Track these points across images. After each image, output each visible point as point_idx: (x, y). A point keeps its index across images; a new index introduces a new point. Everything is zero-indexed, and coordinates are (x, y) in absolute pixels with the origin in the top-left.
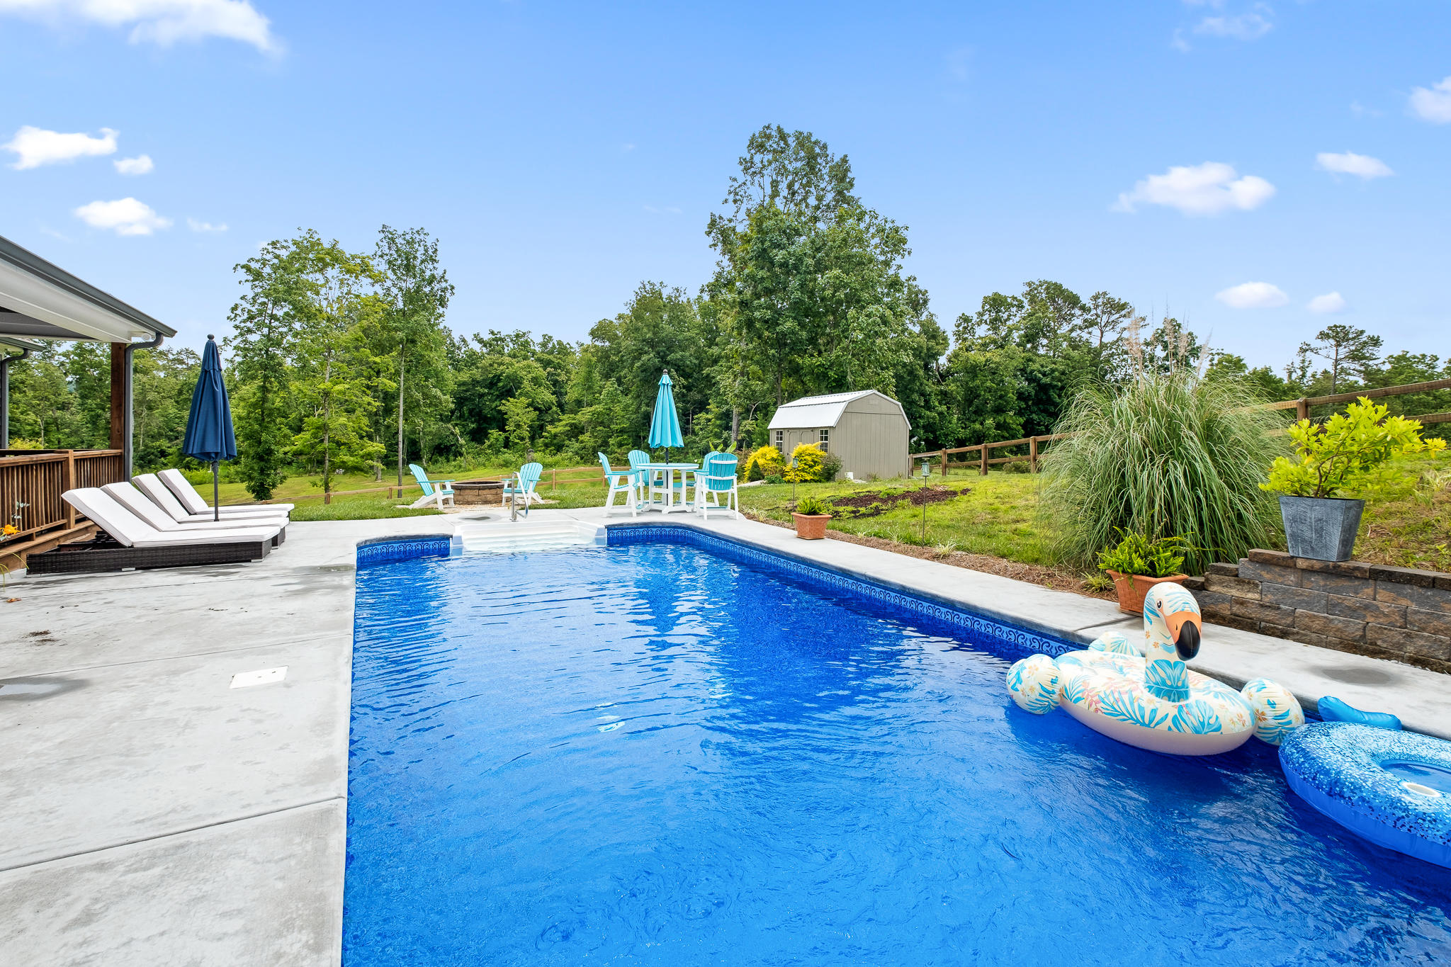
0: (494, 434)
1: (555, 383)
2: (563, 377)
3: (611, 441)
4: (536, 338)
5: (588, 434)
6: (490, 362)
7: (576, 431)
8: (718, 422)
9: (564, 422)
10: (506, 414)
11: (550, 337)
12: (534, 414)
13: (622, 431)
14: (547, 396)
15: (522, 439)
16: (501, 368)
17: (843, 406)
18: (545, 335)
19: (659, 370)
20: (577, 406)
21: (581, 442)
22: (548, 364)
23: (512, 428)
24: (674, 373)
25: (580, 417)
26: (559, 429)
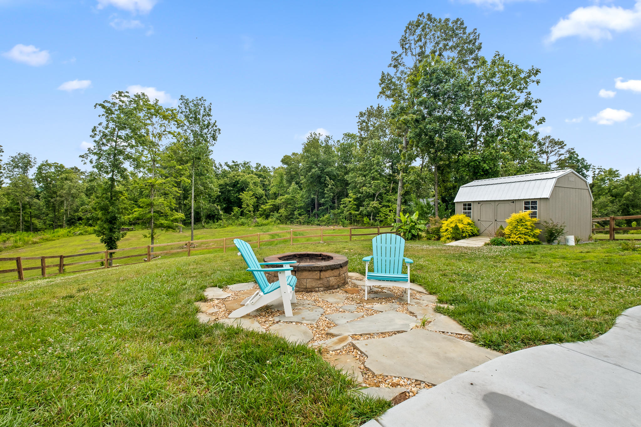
0: (236, 209)
1: (264, 185)
2: (267, 183)
3: (296, 213)
4: (253, 165)
5: (284, 209)
6: (233, 175)
7: (276, 208)
8: (355, 203)
9: (269, 204)
10: (241, 199)
11: (260, 164)
12: (255, 200)
13: (301, 208)
14: (260, 191)
15: (250, 211)
16: (239, 177)
17: (552, 183)
18: (257, 164)
19: (319, 177)
20: (276, 196)
21: (279, 213)
22: (260, 176)
23: (245, 206)
24: (328, 178)
25: (278, 201)
26: (267, 207)
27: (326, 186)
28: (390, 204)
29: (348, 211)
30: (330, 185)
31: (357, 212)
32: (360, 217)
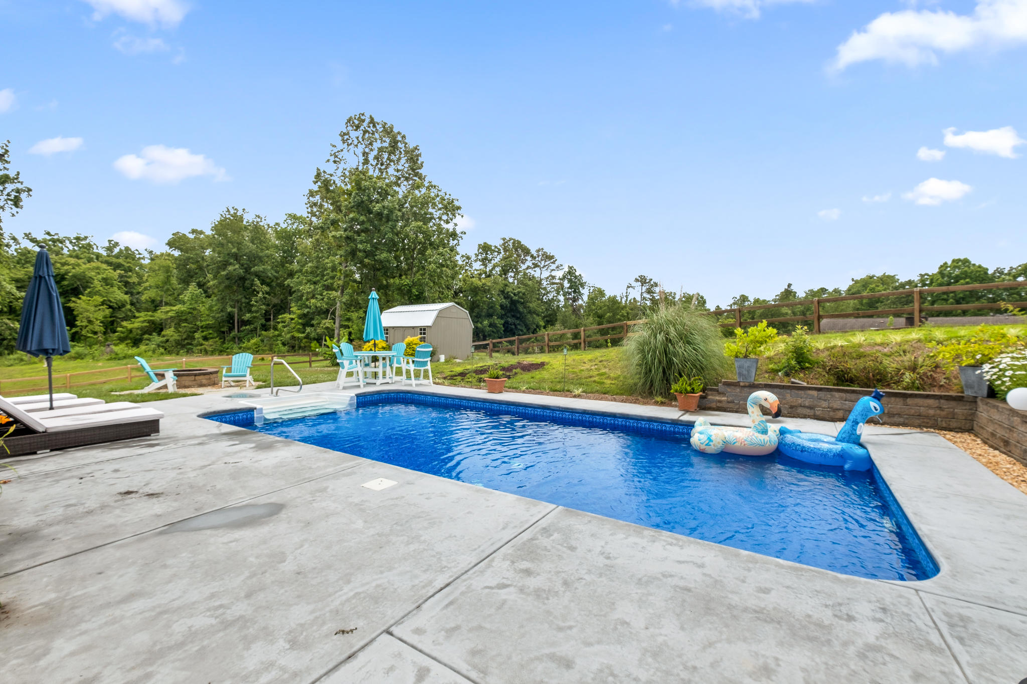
1: (126, 284)
2: (134, 279)
3: (197, 335)
4: (100, 243)
5: (172, 329)
7: (157, 328)
8: (300, 321)
9: (141, 319)
10: (73, 310)
11: (116, 243)
12: (108, 312)
13: (208, 327)
14: (119, 295)
15: (95, 333)
16: (66, 267)
17: (435, 314)
18: (110, 241)
19: (243, 279)
20: (155, 305)
21: (164, 336)
22: (117, 266)
23: (84, 324)
24: (257, 282)
25: (160, 315)
26: (135, 325)
27: (254, 293)
28: (350, 324)
29: (289, 333)
30: (261, 293)
31: (303, 335)
32: (306, 342)
